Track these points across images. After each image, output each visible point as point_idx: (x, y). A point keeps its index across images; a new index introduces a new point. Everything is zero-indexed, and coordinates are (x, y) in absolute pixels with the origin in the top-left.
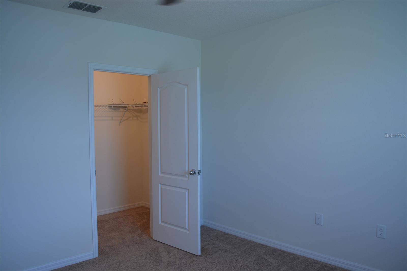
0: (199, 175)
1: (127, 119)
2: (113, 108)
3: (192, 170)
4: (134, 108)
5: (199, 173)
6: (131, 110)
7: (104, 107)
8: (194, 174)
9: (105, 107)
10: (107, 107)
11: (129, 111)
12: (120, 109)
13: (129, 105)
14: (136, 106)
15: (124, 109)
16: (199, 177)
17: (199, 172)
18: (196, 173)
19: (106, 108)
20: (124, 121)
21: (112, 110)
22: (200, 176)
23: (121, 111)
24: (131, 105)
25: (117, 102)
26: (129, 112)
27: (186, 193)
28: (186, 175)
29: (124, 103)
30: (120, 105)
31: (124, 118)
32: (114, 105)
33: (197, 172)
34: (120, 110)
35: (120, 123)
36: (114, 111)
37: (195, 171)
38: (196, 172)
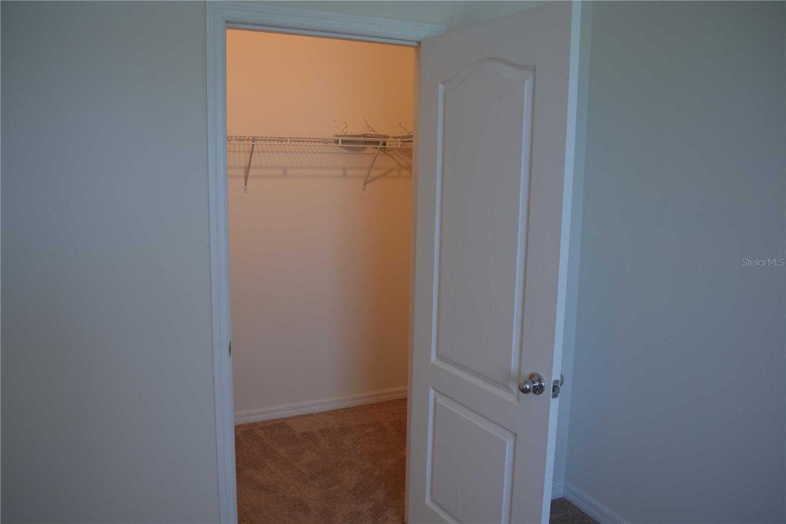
0: (555, 396)
1: (383, 176)
2: (340, 144)
3: (532, 376)
4: (399, 146)
5: (553, 390)
6: (396, 151)
7: (322, 142)
8: (539, 390)
9: (325, 141)
10: (330, 142)
11: (389, 153)
12: (365, 148)
13: (387, 137)
14: (404, 140)
15: (374, 148)
16: (554, 403)
17: (554, 387)
18: (546, 388)
19: (330, 144)
20: (376, 178)
21: (345, 151)
22: (557, 400)
23: (368, 154)
24: (394, 138)
25: (356, 129)
26: (390, 155)
27: (508, 442)
28: (511, 387)
29: (375, 133)
30: (364, 136)
31: (374, 173)
32: (342, 138)
33: (548, 385)
34: (365, 152)
35: (365, 184)
36: (349, 152)
37: (539, 380)
38: (543, 384)
